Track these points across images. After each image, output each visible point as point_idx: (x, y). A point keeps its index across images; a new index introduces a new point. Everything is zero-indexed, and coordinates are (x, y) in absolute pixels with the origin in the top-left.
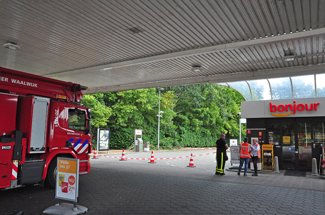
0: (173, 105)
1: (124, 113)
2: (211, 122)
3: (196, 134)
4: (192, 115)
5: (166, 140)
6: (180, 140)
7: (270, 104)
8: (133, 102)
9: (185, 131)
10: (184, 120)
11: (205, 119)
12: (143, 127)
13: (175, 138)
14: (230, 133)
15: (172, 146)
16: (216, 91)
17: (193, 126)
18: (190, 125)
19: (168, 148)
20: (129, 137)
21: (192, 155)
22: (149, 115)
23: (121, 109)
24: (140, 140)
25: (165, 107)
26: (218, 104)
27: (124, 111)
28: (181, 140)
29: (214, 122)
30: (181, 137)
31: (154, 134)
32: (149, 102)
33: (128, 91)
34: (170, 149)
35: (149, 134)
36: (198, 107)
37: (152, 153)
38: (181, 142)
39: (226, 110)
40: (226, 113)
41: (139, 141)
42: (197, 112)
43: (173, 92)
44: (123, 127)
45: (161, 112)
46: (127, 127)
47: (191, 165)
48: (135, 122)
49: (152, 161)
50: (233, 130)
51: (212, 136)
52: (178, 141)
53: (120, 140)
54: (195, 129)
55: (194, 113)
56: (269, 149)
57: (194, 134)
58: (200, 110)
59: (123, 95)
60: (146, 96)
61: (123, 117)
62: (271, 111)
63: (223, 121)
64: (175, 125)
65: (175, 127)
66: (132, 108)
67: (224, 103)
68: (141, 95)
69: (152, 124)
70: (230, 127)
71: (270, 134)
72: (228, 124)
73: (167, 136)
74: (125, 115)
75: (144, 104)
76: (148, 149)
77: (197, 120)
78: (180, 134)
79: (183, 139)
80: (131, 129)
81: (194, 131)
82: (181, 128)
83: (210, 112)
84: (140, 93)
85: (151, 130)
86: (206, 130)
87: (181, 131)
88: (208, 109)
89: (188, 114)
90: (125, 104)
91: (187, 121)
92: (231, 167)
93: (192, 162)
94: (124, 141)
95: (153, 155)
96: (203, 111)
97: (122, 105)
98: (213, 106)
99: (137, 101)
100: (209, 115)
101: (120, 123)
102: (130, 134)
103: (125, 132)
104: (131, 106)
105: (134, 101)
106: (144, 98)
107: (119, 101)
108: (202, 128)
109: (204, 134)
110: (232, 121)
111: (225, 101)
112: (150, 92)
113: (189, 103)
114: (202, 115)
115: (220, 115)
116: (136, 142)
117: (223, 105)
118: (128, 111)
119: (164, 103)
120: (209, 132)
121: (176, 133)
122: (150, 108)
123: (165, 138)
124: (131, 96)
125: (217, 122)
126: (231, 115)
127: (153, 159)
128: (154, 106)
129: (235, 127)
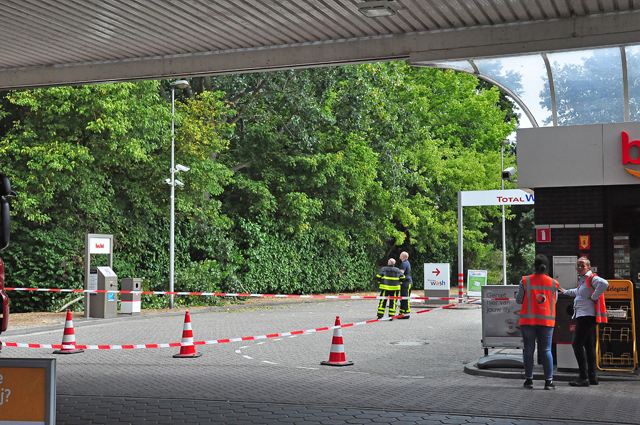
0: (221, 144)
1: (36, 172)
2: (349, 202)
3: (299, 248)
4: (283, 179)
5: (197, 271)
6: (243, 271)
7: (624, 136)
8: (71, 132)
9: (263, 237)
10: (258, 198)
11: (330, 192)
12: (112, 225)
13: (225, 261)
14: (412, 241)
15: (219, 291)
16: (376, 93)
17: (287, 219)
18: (278, 215)
19: (203, 300)
20: (57, 264)
21: (337, 323)
22: (133, 180)
23: (27, 157)
24: (107, 271)
25: (193, 149)
26: (375, 141)
27: (38, 167)
28: (248, 269)
29: (361, 203)
30: (246, 257)
31: (152, 249)
32: (137, 131)
33: (53, 90)
34: (212, 303)
35: (135, 251)
36: (306, 152)
37: (187, 320)
38: (249, 277)
39: (402, 160)
40: (400, 173)
41: (102, 278)
42: (302, 168)
43: (219, 94)
44: (34, 226)
45: (180, 167)
46: (47, 227)
47: (336, 358)
48: (82, 206)
49: (186, 351)
50: (421, 231)
51: (352, 251)
52: (238, 271)
53: (20, 276)
54: (297, 229)
55: (289, 171)
56: (620, 296)
57: (290, 247)
58: (312, 161)
59: (35, 105)
60: (125, 108)
61: (33, 190)
62: (626, 161)
63: (391, 200)
64: (225, 217)
65: (226, 222)
66: (72, 154)
67: (393, 137)
68: (105, 106)
69: (143, 213)
70: (414, 220)
71: (619, 243)
72: (407, 211)
73: (198, 256)
74: (41, 180)
75: (119, 137)
76: (136, 306)
77: (303, 198)
78: (244, 246)
79: (253, 266)
80: (65, 234)
81: (290, 236)
82: (248, 226)
83: (346, 168)
84: (101, 96)
85: (142, 236)
86: (332, 231)
87: (246, 236)
88: (340, 156)
89: (269, 174)
90: (43, 137)
91: (269, 202)
92: (484, 361)
93: (341, 349)
94: (37, 280)
95: (189, 327)
96: (322, 165)
97: (29, 142)
98: (353, 145)
99: (91, 126)
100: (342, 179)
101: (21, 212)
102: (61, 252)
103: (41, 244)
104: (68, 146)
105: (75, 126)
106: (119, 115)
107: (17, 124)
108: (320, 227)
109: (324, 247)
110: (419, 198)
111: (399, 128)
112: (139, 93)
113: (274, 137)
114: (321, 180)
115: (380, 178)
116: (92, 279)
117: (389, 144)
118: (56, 165)
119: (189, 137)
120: (342, 238)
121: (230, 245)
122: (139, 153)
123: (194, 264)
124: (66, 107)
125: (369, 204)
126: (417, 178)
127: (189, 342)
128: (155, 146)
129: (430, 221)
